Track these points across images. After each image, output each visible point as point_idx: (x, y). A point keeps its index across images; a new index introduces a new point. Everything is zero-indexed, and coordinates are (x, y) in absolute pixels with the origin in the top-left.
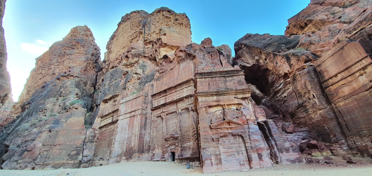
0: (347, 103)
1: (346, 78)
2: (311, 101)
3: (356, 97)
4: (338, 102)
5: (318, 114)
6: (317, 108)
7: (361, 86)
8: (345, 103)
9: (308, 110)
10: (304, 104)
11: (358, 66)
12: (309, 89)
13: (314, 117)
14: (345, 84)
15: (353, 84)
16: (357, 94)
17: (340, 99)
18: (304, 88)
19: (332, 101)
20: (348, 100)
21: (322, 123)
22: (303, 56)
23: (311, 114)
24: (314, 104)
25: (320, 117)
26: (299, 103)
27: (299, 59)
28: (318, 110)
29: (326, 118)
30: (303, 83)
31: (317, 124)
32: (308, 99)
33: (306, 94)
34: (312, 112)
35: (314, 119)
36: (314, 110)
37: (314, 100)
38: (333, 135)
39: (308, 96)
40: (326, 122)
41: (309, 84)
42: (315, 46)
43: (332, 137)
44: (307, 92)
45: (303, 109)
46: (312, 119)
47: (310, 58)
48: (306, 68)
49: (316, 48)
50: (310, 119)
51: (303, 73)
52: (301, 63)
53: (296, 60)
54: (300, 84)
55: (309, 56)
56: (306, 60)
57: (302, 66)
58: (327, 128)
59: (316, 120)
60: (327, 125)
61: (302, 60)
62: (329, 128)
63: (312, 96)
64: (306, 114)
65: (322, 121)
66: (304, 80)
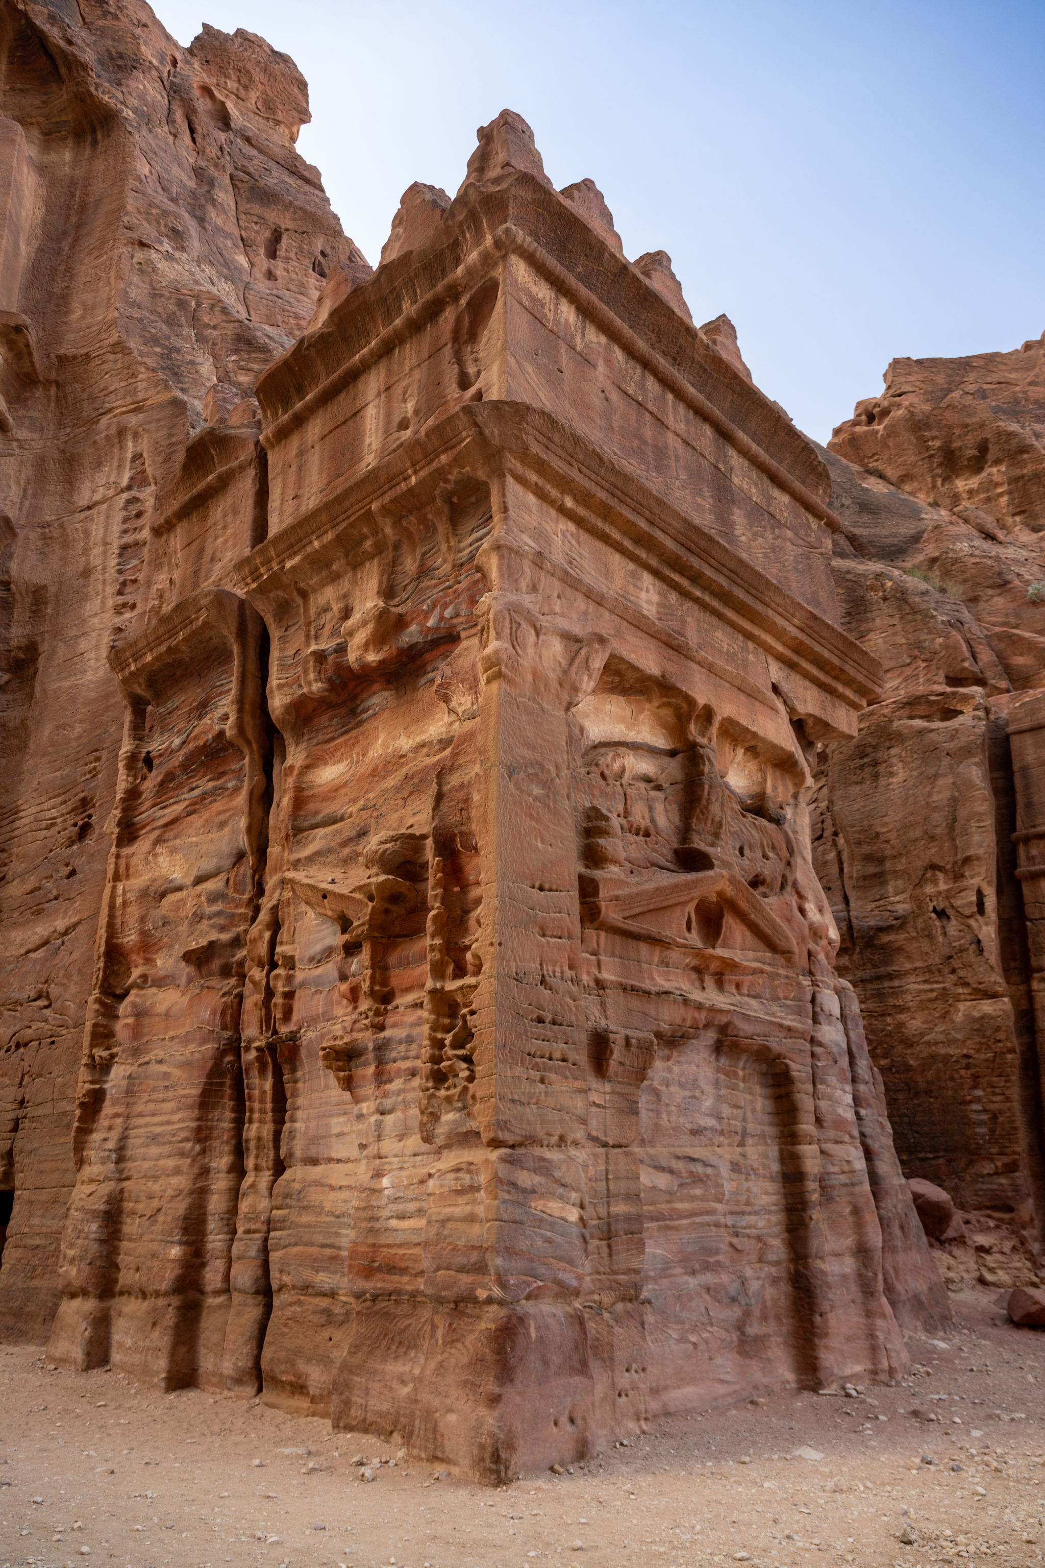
2: (953, 927)
5: (959, 1017)
6: (969, 980)
9: (896, 983)
10: (885, 938)
12: (971, 852)
13: (922, 1035)
18: (938, 831)
21: (962, 1077)
22: (954, 633)
23: (909, 1009)
24: (961, 951)
25: (964, 1042)
26: (855, 922)
27: (926, 644)
28: (969, 997)
29: (1009, 1056)
30: (940, 797)
31: (919, 1078)
32: (935, 910)
33: (934, 875)
34: (923, 997)
35: (912, 1046)
36: (944, 989)
37: (969, 926)
38: (999, 1164)
39: (940, 893)
40: (996, 1079)
41: (982, 821)
42: (1013, 605)
43: (989, 1175)
44: (948, 867)
45: (864, 964)
46: (902, 1042)
47: (980, 664)
48: (961, 712)
49: (1012, 620)
50: (888, 1039)
51: (952, 738)
52: (929, 675)
53: (903, 641)
54: (911, 799)
55: (979, 648)
56: (966, 664)
57: (942, 694)
58: (985, 1117)
59: (926, 1052)
60: (994, 1099)
61: (943, 653)
62: (1001, 1119)
63: (974, 898)
64: (867, 999)
65: (967, 1067)
66: (954, 783)
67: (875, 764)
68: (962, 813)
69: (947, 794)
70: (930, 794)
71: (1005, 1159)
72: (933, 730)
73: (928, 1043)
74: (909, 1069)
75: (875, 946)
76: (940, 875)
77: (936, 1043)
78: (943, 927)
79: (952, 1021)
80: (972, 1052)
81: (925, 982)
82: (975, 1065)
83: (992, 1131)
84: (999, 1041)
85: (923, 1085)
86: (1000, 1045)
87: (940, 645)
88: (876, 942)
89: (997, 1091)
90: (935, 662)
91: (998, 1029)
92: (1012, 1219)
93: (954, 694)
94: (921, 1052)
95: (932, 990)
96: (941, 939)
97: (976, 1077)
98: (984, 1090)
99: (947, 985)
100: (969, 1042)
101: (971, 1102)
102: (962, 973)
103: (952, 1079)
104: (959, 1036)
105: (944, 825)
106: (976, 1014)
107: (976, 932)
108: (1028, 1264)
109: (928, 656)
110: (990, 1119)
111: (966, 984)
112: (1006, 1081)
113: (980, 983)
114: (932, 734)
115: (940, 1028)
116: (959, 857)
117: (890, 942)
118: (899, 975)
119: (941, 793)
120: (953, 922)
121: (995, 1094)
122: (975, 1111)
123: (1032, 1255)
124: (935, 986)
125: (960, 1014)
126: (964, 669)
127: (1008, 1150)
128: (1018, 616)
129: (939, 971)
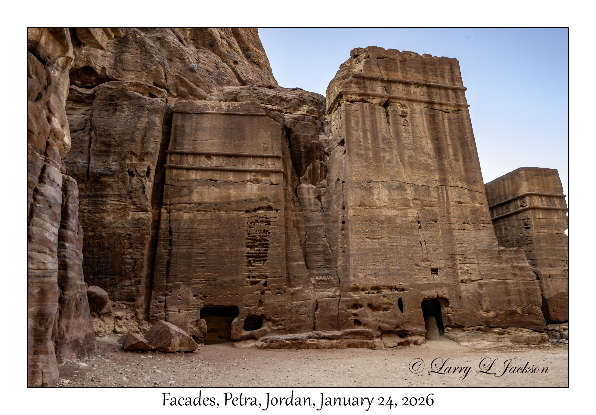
0: (199, 218)
1: (226, 173)
2: (135, 180)
3: (223, 215)
4: (179, 210)
6: (137, 203)
7: (242, 198)
8: (195, 216)
9: (104, 199)
10: (103, 179)
11: (256, 163)
13: (111, 223)
14: (216, 181)
15: (230, 189)
16: (227, 211)
17: (188, 205)
18: (137, 139)
19: (168, 203)
20: (204, 215)
21: (125, 243)
22: (160, 66)
23: (108, 211)
24: (136, 190)
25: (129, 228)
26: (91, 169)
27: (149, 66)
28: (135, 210)
29: (146, 236)
30: (141, 125)
31: (106, 242)
32: (128, 171)
33: (131, 156)
34: (115, 207)
35: (105, 228)
36: (125, 205)
37: (141, 181)
38: (133, 281)
39: (132, 164)
40: (139, 245)
41: (156, 139)
42: (184, 68)
43: (128, 286)
44: (138, 154)
45: (91, 189)
46: (101, 225)
47: (168, 83)
48: (157, 97)
49: (183, 74)
50: (95, 224)
51: (151, 104)
52: (147, 79)
53: (139, 61)
54: (129, 123)
55: (169, 77)
56: (163, 81)
57: (151, 87)
58: (131, 261)
59: (111, 231)
60: (137, 253)
61: (155, 72)
62: (138, 262)
63: (146, 169)
64: (89, 205)
65: (129, 239)
66: (148, 122)
67: (116, 105)
68: (149, 134)
69: (144, 125)
70: (137, 123)
71: (136, 279)
72: (144, 99)
73: (113, 227)
74: (102, 238)
75: (98, 181)
76: (134, 157)
77: (117, 228)
78: (130, 179)
79: (126, 219)
80: (131, 233)
81: (118, 201)
82: (132, 239)
83: (133, 267)
84: (144, 230)
85: (107, 245)
86: (144, 231)
87: (154, 69)
88: (99, 180)
89: (139, 250)
90: (151, 74)
91: (144, 224)
92: (134, 305)
93: (155, 88)
94: (109, 231)
95: (120, 205)
96: (128, 184)
97: (131, 244)
98: (133, 249)
99: (127, 204)
100: (131, 228)
101: (127, 254)
102: (134, 200)
103: (120, 244)
104: (127, 226)
105: (140, 137)
106: (136, 217)
107: (144, 183)
108: (136, 323)
109: (149, 71)
110: (133, 262)
111: (135, 205)
112: (143, 247)
113: (141, 205)
114: (143, 100)
115: (120, 221)
116: (143, 151)
117: (105, 181)
118: (107, 196)
119: (142, 123)
120: (135, 178)
121: (138, 252)
122: (128, 258)
123: (139, 320)
124: (122, 203)
125: (130, 217)
126: (161, 82)
127: (138, 275)
128: (185, 73)
129: (125, 197)
